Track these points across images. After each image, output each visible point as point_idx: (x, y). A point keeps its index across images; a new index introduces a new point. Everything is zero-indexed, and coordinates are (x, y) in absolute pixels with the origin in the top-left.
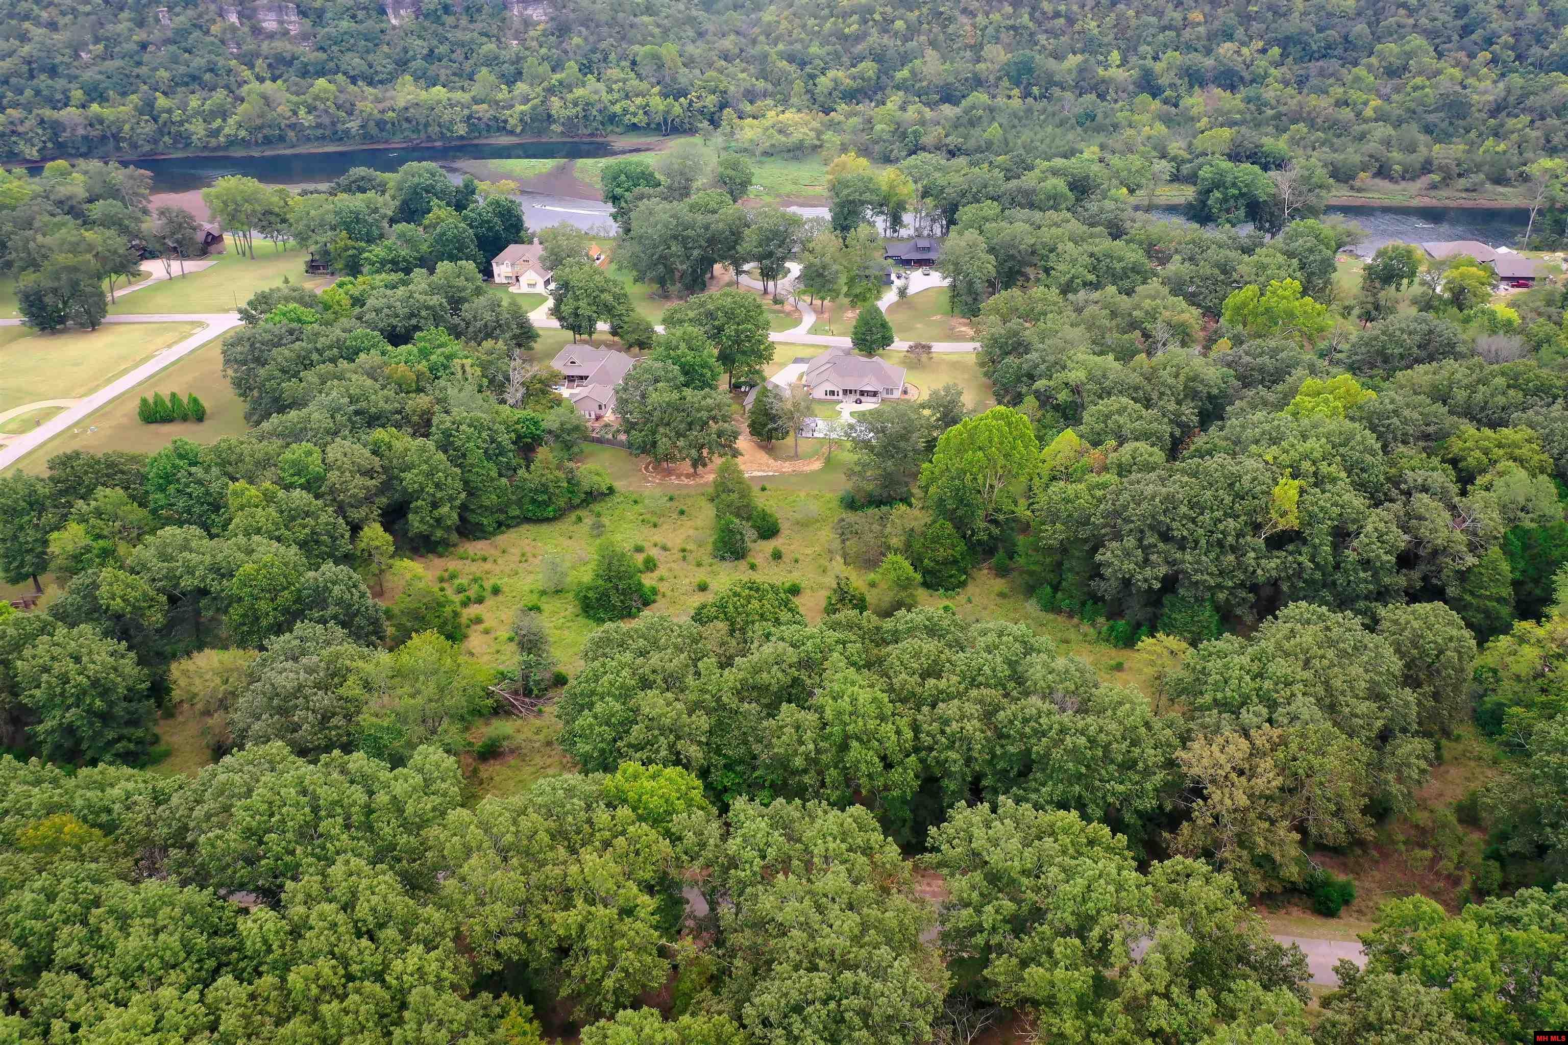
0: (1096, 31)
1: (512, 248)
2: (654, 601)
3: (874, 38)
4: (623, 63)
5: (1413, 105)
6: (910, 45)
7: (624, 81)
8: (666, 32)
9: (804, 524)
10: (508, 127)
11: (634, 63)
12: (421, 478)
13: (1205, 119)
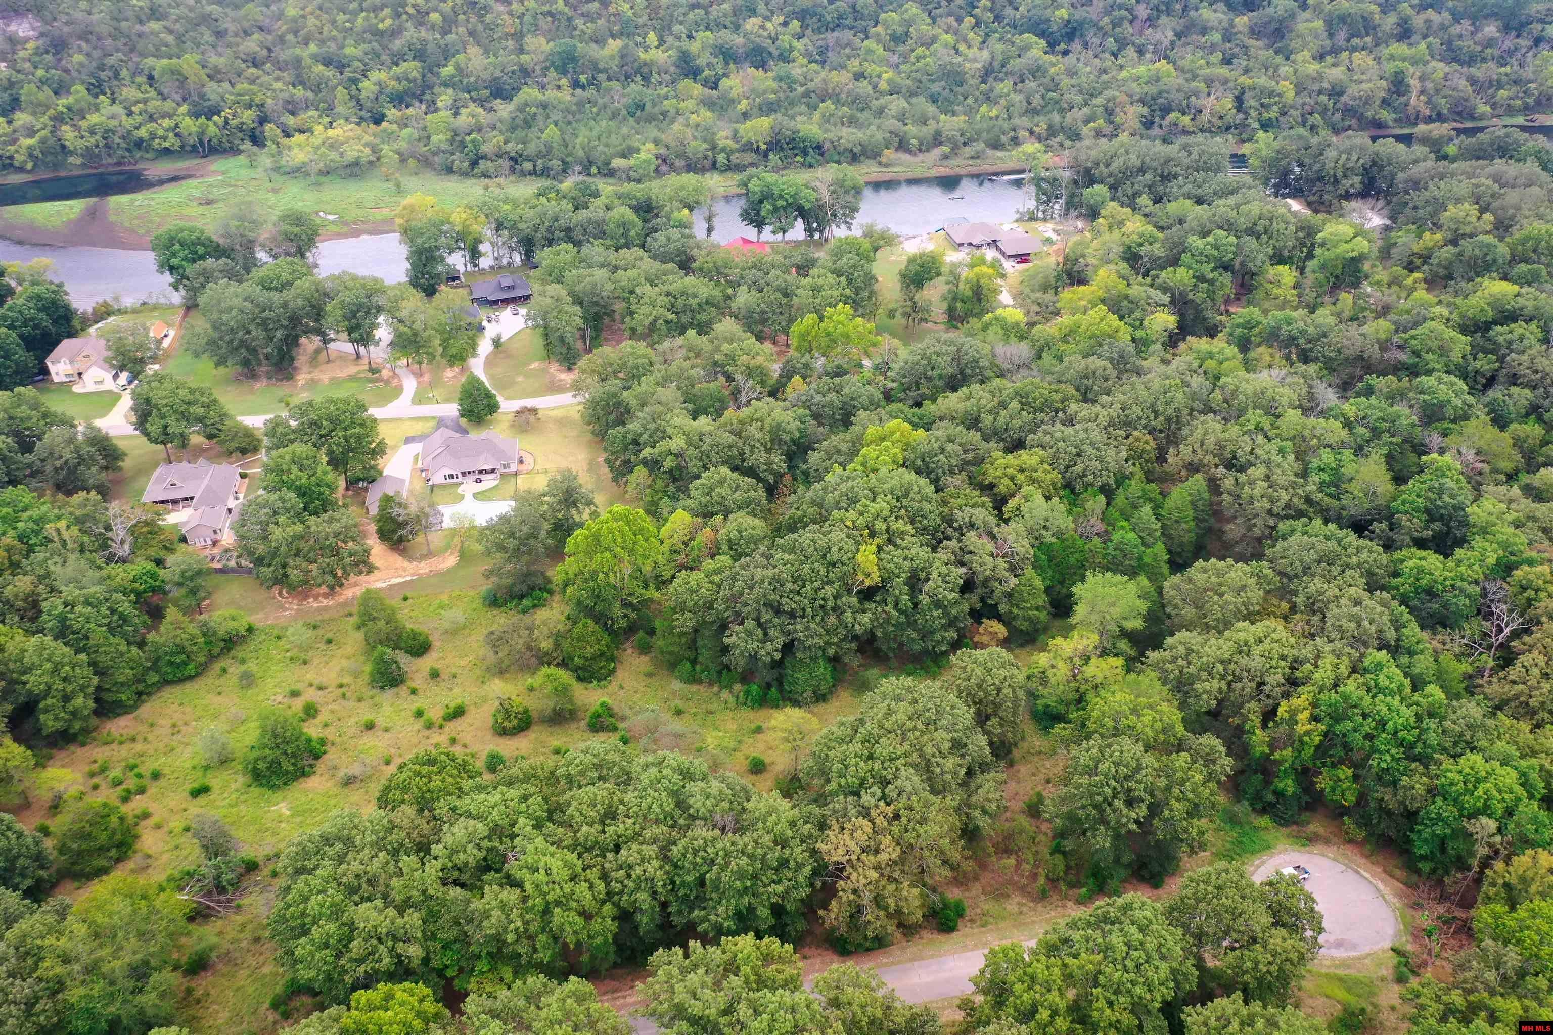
0: (630, 13)
1: (66, 343)
2: (325, 753)
3: (412, 34)
4: (139, 79)
5: (918, 75)
6: (451, 38)
7: (145, 101)
8: (180, 39)
9: (453, 632)
10: (16, 164)
11: (151, 78)
12: (46, 678)
13: (744, 102)
